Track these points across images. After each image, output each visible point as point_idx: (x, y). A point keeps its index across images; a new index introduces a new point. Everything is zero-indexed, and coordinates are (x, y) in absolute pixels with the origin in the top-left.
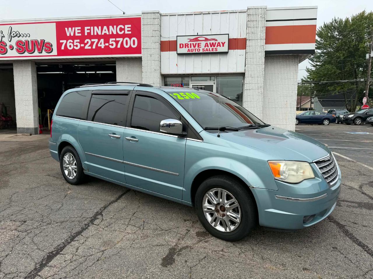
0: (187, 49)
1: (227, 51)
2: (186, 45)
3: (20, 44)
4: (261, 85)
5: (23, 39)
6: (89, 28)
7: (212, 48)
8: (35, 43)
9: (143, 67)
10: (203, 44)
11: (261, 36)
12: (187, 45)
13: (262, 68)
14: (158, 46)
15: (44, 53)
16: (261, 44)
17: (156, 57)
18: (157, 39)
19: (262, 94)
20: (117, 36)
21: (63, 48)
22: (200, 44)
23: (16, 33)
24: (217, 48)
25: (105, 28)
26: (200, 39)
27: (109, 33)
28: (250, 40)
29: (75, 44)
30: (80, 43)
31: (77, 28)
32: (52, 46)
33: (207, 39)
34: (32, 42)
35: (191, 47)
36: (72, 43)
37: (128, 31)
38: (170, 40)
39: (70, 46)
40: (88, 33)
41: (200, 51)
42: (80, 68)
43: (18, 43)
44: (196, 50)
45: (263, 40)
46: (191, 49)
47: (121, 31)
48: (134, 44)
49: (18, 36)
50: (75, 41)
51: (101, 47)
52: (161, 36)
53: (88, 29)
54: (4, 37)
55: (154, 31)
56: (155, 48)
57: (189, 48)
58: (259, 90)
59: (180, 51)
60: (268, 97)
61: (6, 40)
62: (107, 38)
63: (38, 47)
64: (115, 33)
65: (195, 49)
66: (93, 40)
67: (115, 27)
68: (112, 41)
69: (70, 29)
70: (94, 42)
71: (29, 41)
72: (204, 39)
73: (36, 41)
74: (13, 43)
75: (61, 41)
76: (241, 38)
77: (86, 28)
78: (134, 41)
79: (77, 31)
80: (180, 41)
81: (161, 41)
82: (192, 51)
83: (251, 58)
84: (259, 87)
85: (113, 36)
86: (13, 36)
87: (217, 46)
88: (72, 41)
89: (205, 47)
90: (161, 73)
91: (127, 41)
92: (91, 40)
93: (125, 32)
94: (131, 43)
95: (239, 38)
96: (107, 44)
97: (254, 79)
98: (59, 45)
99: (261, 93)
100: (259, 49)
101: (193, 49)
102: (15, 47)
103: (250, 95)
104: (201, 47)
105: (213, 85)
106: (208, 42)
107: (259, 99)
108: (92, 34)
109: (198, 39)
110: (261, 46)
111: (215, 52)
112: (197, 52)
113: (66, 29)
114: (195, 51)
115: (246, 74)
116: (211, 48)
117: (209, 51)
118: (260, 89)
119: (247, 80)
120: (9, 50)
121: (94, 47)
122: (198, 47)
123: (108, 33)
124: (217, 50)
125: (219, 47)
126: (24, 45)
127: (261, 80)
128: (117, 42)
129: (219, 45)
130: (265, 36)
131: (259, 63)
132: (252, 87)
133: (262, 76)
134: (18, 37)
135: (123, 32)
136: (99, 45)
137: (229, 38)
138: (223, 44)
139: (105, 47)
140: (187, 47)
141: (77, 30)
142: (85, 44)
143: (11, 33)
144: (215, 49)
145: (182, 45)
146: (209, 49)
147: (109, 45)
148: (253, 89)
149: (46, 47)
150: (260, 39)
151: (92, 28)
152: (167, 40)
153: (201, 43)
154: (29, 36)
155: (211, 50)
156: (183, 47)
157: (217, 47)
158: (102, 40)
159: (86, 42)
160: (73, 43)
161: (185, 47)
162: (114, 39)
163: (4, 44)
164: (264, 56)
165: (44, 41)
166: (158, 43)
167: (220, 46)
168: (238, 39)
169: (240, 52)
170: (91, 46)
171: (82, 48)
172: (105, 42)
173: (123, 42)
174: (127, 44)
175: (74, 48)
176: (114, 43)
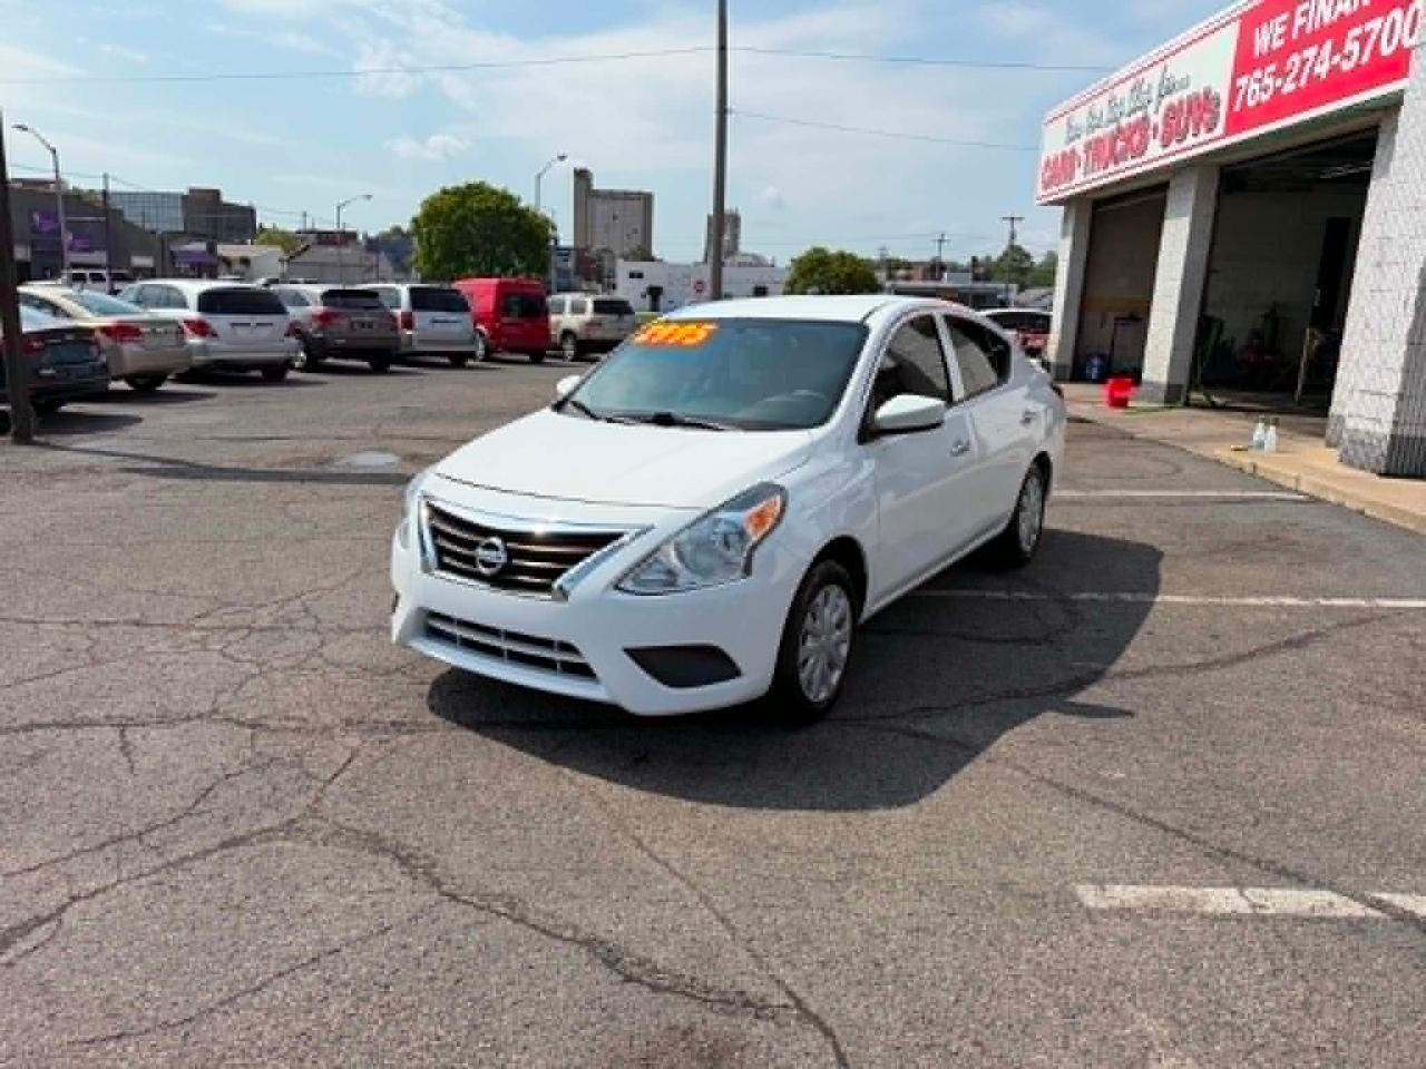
3: (1169, 116)
6: (1305, 6)
9: (1398, 136)
15: (1203, 136)
21: (1237, 107)
23: (1169, 81)
27: (1351, 6)
29: (1265, 83)
30: (1275, 75)
31: (1279, 20)
32: (1218, 105)
34: (1189, 101)
39: (1254, 95)
40: (1300, 28)
43: (1167, 114)
48: (1411, 32)
49: (1171, 89)
50: (1268, 70)
51: (1320, 75)
53: (1302, 14)
54: (1151, 101)
61: (1151, 111)
62: (1340, 31)
63: (1195, 117)
64: (1366, 1)
66: (1306, 54)
68: (1352, 40)
69: (1264, 28)
70: (1306, 61)
71: (1184, 101)
73: (1197, 97)
74: (1160, 117)
75: (1239, 82)
77: (1300, 10)
78: (1415, 16)
79: (1277, 32)
85: (1359, 16)
86: (1163, 94)
88: (1259, 74)
91: (1393, 25)
92: (1301, 55)
94: (1403, 28)
98: (1234, 90)
102: (1160, 128)
108: (1309, 29)
113: (1258, 31)
120: (1151, 138)
121: (1303, 82)
123: (1348, 11)
126: (1175, 117)
128: (1363, 39)
134: (1170, 94)
136: (1317, 70)
139: (1331, 70)
141: (1278, 26)
142: (1285, 76)
143: (1161, 87)
147: (1343, 57)
149: (1210, 111)
154: (1188, 84)
158: (1328, 46)
159: (1288, 68)
160: (1260, 81)
162: (1357, 31)
170: (1297, 78)
171: (1277, 90)
172: (1333, 53)
173: (1381, 31)
174: (1389, 41)
175: (1259, 99)
176: (1356, 48)
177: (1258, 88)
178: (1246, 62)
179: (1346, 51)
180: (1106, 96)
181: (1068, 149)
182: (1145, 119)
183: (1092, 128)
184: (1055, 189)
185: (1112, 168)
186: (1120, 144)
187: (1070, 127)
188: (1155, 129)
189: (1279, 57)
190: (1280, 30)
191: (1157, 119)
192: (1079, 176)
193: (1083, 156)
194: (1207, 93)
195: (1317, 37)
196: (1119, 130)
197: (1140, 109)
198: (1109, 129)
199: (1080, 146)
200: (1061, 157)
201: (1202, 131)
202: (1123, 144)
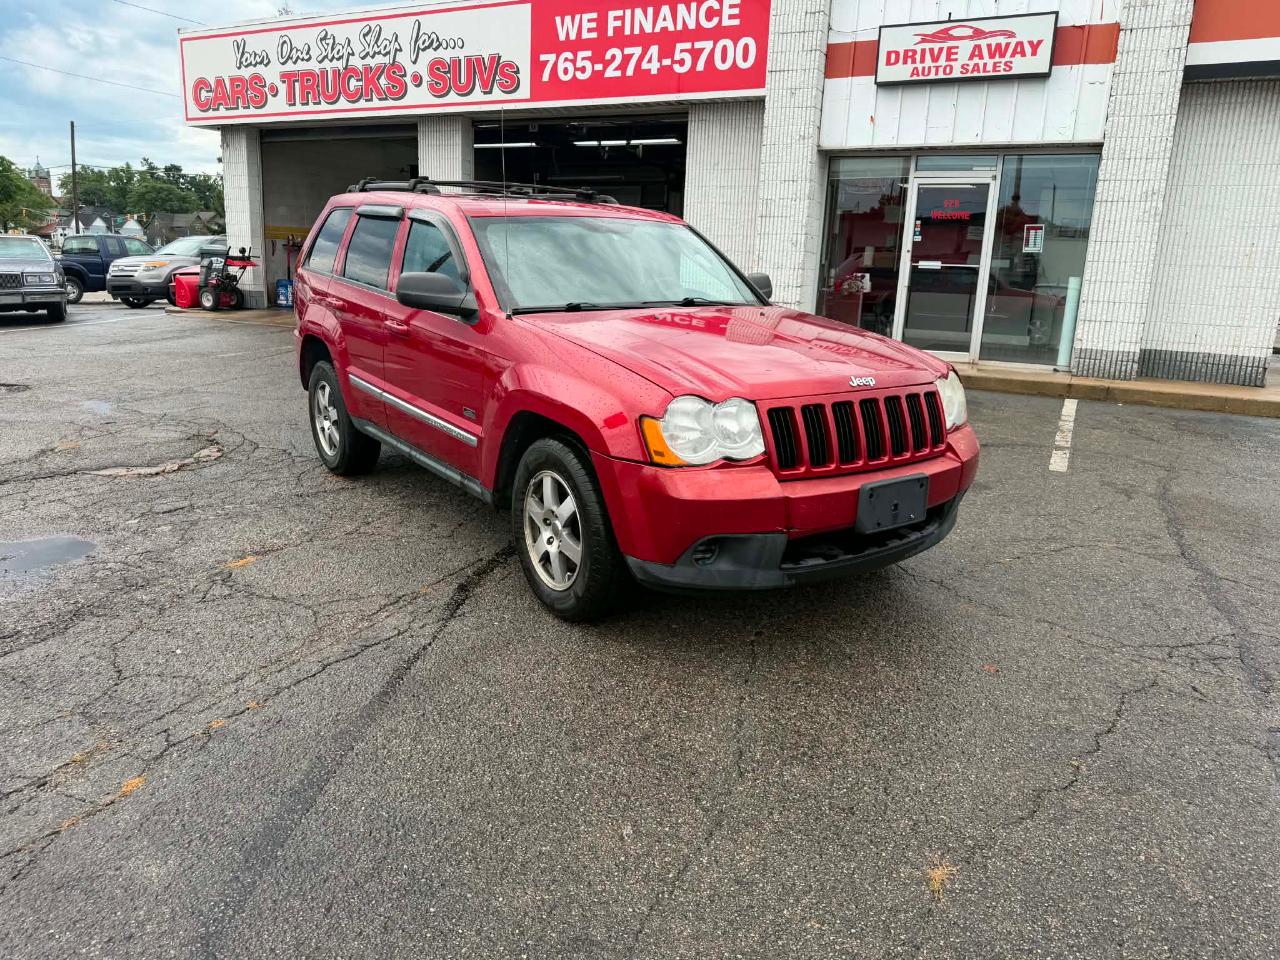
0: (910, 67)
1: (1047, 71)
2: (909, 56)
3: (438, 69)
4: (1156, 187)
5: (446, 55)
6: (619, 13)
7: (993, 61)
8: (475, 64)
9: (765, 130)
10: (965, 48)
11: (1177, 13)
12: (910, 54)
13: (1166, 126)
14: (818, 61)
15: (498, 93)
16: (1173, 42)
17: (809, 96)
18: (818, 41)
19: (1158, 218)
20: (700, 33)
21: (546, 77)
22: (953, 51)
23: (429, 37)
24: (1011, 62)
25: (665, 10)
26: (955, 33)
27: (675, 27)
28: (1134, 31)
29: (579, 64)
30: (593, 60)
31: (586, 17)
32: (518, 72)
33: (978, 34)
34: (469, 61)
35: (923, 60)
36: (571, 61)
37: (731, 17)
38: (859, 39)
39: (566, 71)
40: (615, 28)
41: (951, 72)
42: (585, 130)
43: (435, 66)
44: (941, 70)
45: (1181, 30)
46: (924, 68)
47: (709, 18)
48: (745, 58)
49: (434, 46)
50: (581, 54)
51: (650, 70)
52: (830, 29)
53: (616, 18)
54: (401, 50)
55: (808, 15)
56: (807, 67)
57: (915, 65)
58: (1149, 203)
59: (886, 73)
60: (1184, 227)
61: (404, 59)
62: (667, 41)
63: (481, 77)
64: (692, 25)
65: (937, 68)
66: (628, 51)
67: (694, 5)
68: (682, 51)
69: (568, 19)
70: (631, 56)
71: (460, 61)
72: (969, 32)
73: (480, 60)
74: (422, 68)
75: (543, 57)
76: (1104, 22)
77: (612, 14)
78: (746, 48)
79: (586, 25)
80: (890, 42)
81: (830, 47)
82: (926, 73)
83: (1128, 94)
84: (1150, 193)
85: (686, 35)
86: (422, 47)
87: (1013, 55)
88: (569, 55)
89: (971, 57)
90: (819, 146)
91: (725, 49)
92: (622, 51)
93: (720, 21)
94: (736, 54)
95: (1094, 23)
96: (667, 62)
97: (1131, 166)
98: (537, 67)
99: (1153, 213)
100: (1161, 62)
101: (930, 68)
102: (426, 78)
103: (1112, 220)
104: (956, 60)
105: (988, 185)
106: (983, 43)
107: (1144, 235)
108: (627, 32)
109: (950, 32)
110: (1171, 51)
111: (1003, 73)
112: (941, 76)
113: (558, 20)
114: (937, 74)
115: (1105, 147)
116: (990, 63)
117: (985, 71)
118: (1149, 199)
119: (1107, 167)
120: (411, 87)
121: (630, 72)
122: (948, 59)
123: (671, 28)
124: (1011, 68)
125: (1018, 56)
126: (449, 72)
127: (1160, 167)
128: (695, 54)
129: (1019, 50)
130: (1190, 15)
131: (1157, 111)
132: (1121, 195)
133: (1162, 154)
134: (435, 49)
135: (716, 20)
136: (645, 66)
137: (1059, 25)
138: (1035, 47)
139: (662, 69)
140: (909, 60)
141: (586, 21)
142: (607, 64)
143: (416, 41)
144: (1006, 64)
145: (893, 56)
146: (985, 65)
147: (674, 62)
148: (1126, 199)
149: (504, 75)
150: (1169, 24)
151: (628, 12)
152: (849, 40)
153: (957, 47)
154: (460, 44)
155: (990, 67)
156: (897, 61)
157: (1011, 59)
158: (654, 50)
159: (608, 56)
160: (574, 62)
161: (905, 62)
162: (688, 46)
163: (400, 70)
164: (1179, 85)
165: (500, 57)
166: (818, 53)
167: (1023, 54)
168: (1090, 26)
169: (1095, 73)
170: (623, 67)
171: (596, 74)
172: (662, 56)
173: (712, 51)
174: (724, 60)
175: (574, 75)
176: (688, 58)
177: (568, 67)
178: (547, 42)
179: (677, 57)
180: (315, 31)
181: (246, 73)
182: (396, 66)
183: (288, 59)
184: (222, 112)
185: (343, 103)
186: (353, 84)
187: (241, 49)
188: (417, 78)
189: (594, 48)
191: (417, 68)
192: (276, 105)
193: (283, 88)
194: (495, 58)
195: (642, 41)
196: (350, 71)
197: (385, 55)
198: (327, 64)
199: (272, 74)
200: (233, 80)
201: (496, 89)
202: (360, 83)
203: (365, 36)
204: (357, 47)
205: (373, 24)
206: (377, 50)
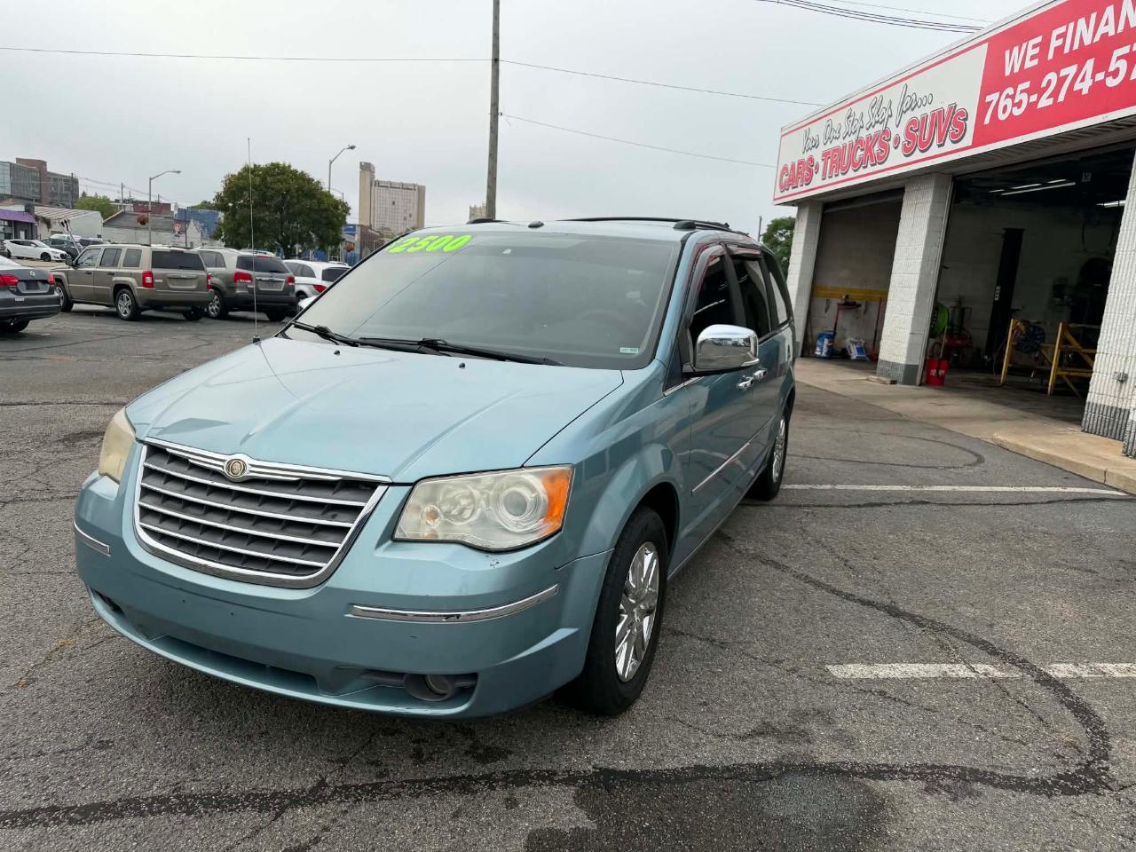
3: (912, 128)
5: (918, 113)
6: (1062, 30)
8: (938, 115)
15: (949, 146)
21: (987, 121)
23: (911, 99)
25: (1110, 11)
27: (1116, 29)
29: (1018, 98)
30: (1029, 92)
31: (1032, 43)
32: (966, 119)
34: (933, 116)
36: (1010, 97)
39: (1005, 108)
40: (1056, 49)
43: (909, 127)
49: (913, 106)
50: (1020, 87)
51: (1081, 90)
53: (1058, 37)
54: (891, 116)
61: (891, 124)
62: (1105, 51)
63: (940, 128)
64: (1134, 22)
66: (1063, 72)
68: (1119, 58)
69: (1016, 49)
70: (1066, 77)
71: (927, 116)
73: (940, 112)
74: (902, 130)
75: (989, 98)
77: (1055, 33)
85: (1125, 37)
86: (905, 109)
88: (1010, 91)
92: (1058, 73)
96: (1100, 76)
98: (983, 107)
102: (903, 139)
108: (1067, 50)
113: (1007, 53)
120: (892, 149)
121: (1061, 98)
123: (1111, 33)
126: (918, 130)
128: (1132, 60)
134: (913, 110)
136: (1077, 86)
139: (1094, 86)
141: (1031, 48)
142: (1041, 92)
143: (902, 104)
147: (1108, 74)
149: (956, 124)
151: (1071, 25)
154: (931, 101)
158: (1090, 64)
159: (1044, 84)
160: (1013, 97)
162: (1125, 50)
163: (888, 136)
165: (955, 106)
170: (1055, 94)
171: (1031, 106)
172: (1096, 71)
175: (1011, 113)
176: (1123, 65)
177: (1007, 105)
178: (994, 80)
179: (1112, 68)
180: (846, 112)
181: (806, 157)
182: (886, 132)
183: (828, 139)
184: (792, 191)
185: (851, 174)
186: (859, 153)
187: (807, 137)
188: (897, 140)
189: (1034, 77)
190: (1031, 52)
191: (899, 131)
192: (817, 180)
193: (821, 165)
194: (952, 108)
195: (1079, 57)
196: (859, 141)
197: (881, 123)
198: (848, 140)
199: (817, 155)
200: (799, 164)
201: (948, 141)
202: (862, 153)
203: (873, 107)
204: (866, 119)
205: (878, 95)
206: (877, 119)
